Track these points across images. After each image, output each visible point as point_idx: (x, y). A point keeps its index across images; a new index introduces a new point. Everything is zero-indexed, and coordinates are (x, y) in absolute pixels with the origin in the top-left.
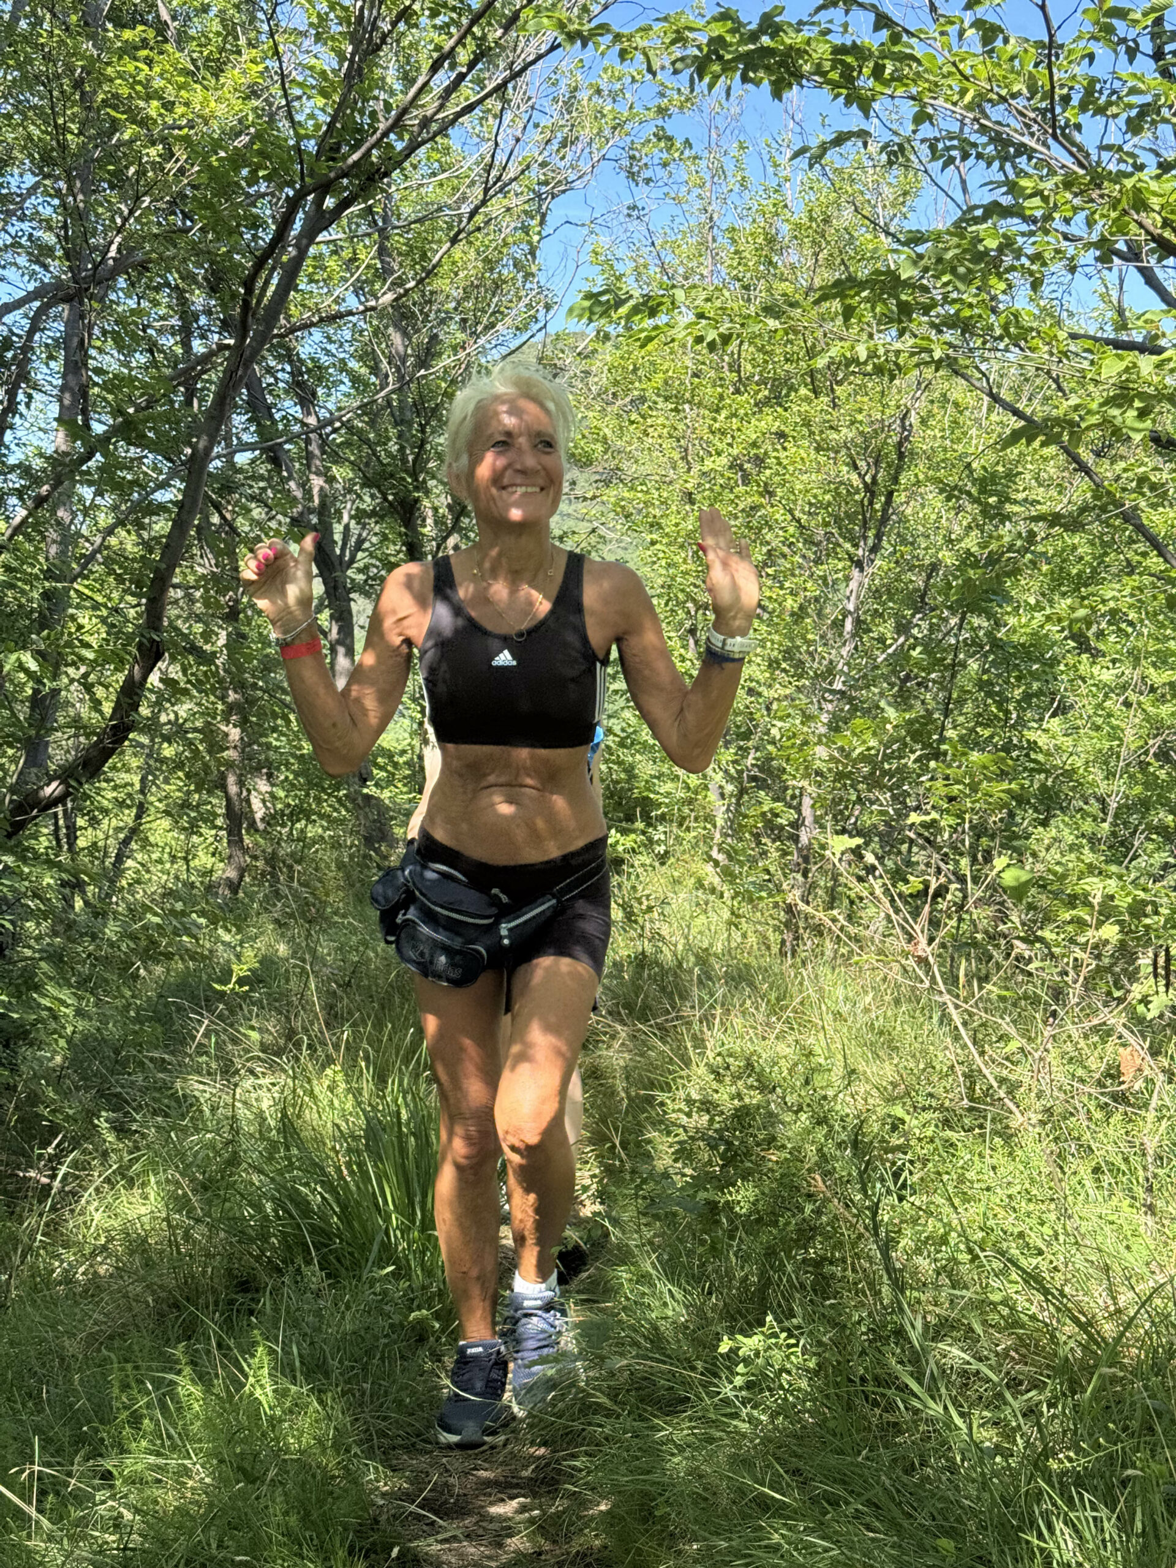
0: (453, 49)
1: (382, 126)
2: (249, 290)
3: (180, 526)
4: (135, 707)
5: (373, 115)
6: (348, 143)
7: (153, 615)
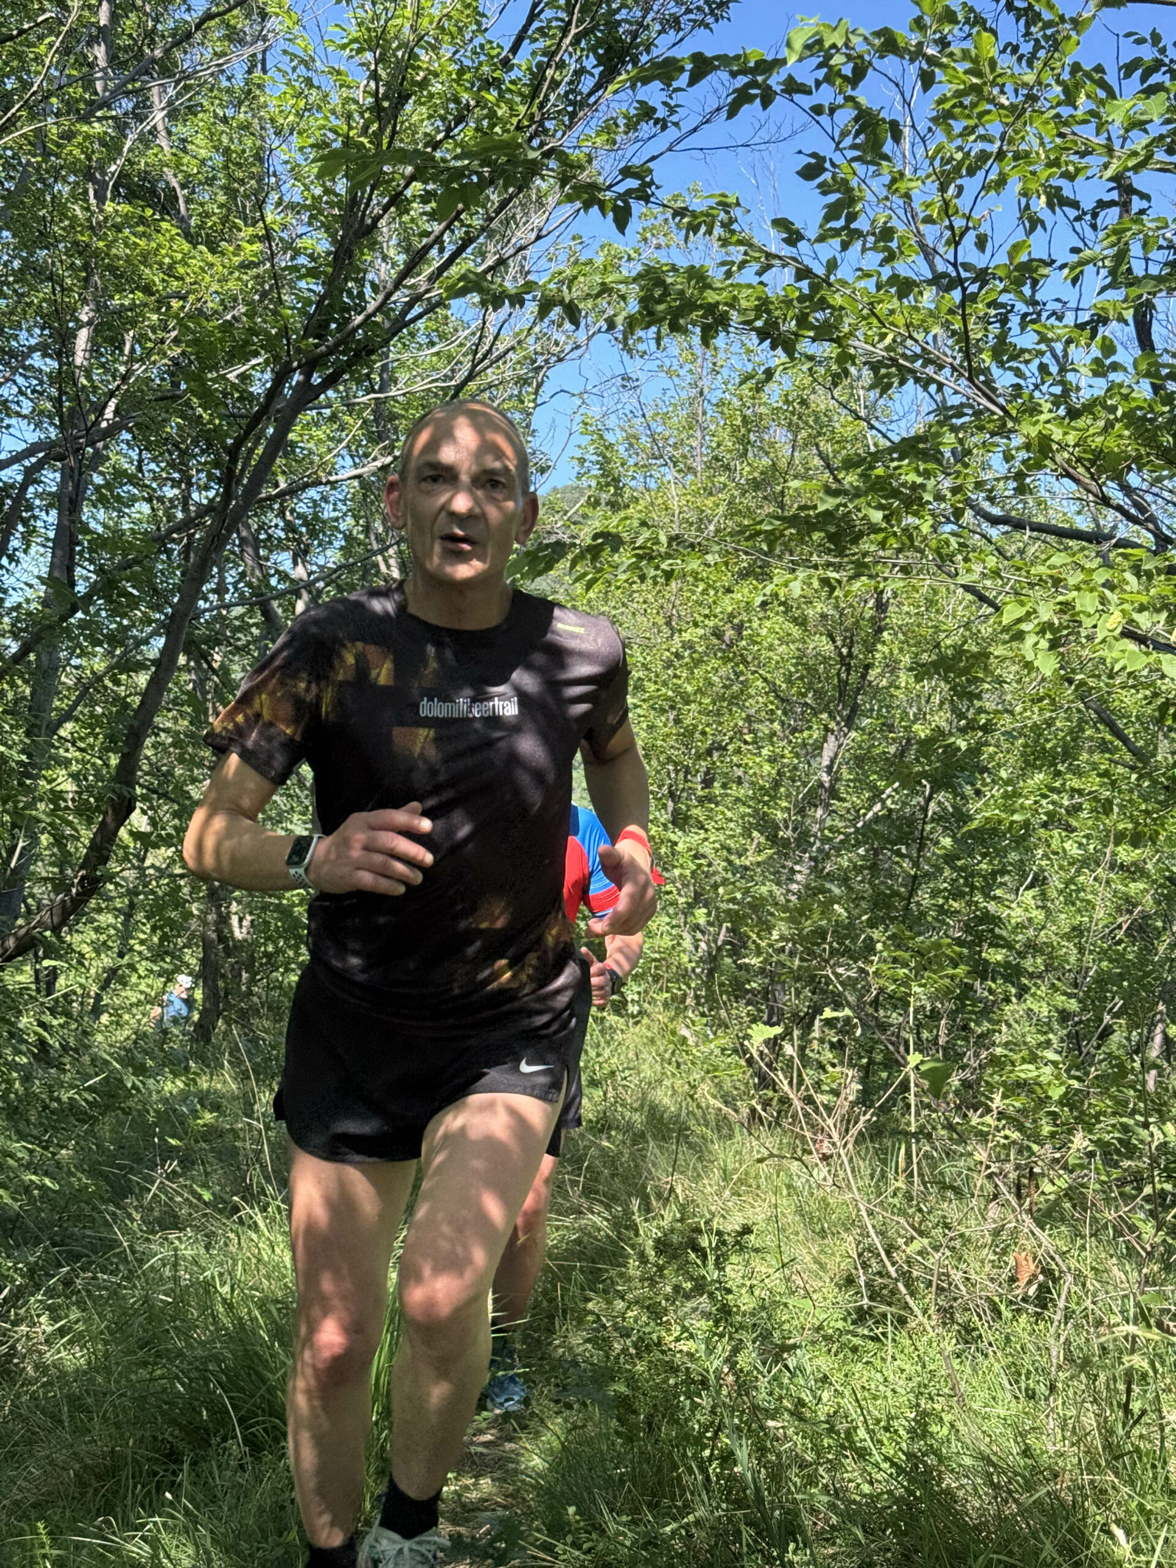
0: (442, 233)
1: (371, 307)
2: (234, 460)
3: (157, 685)
4: (105, 860)
5: (361, 295)
6: (335, 321)
7: (127, 773)
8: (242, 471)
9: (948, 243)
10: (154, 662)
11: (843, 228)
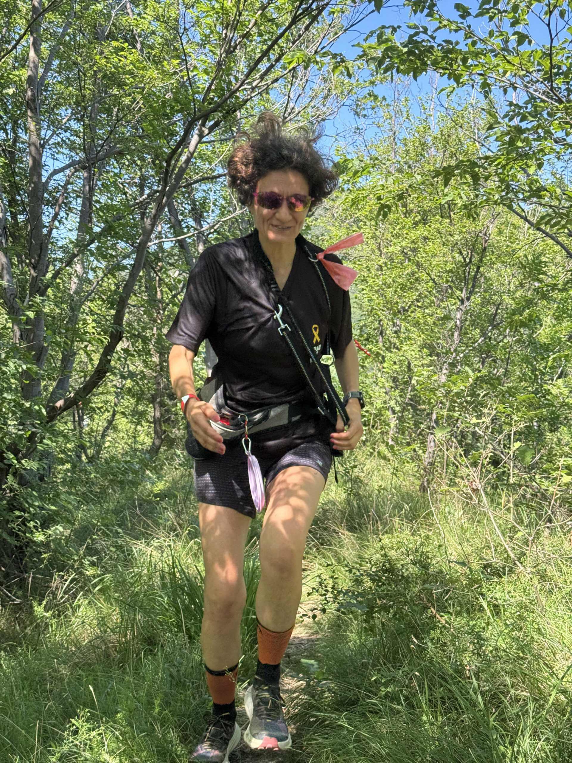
2: (169, 165)
3: (132, 276)
4: (109, 361)
7: (118, 318)
8: (173, 170)
9: (546, 13)
10: (131, 265)
11: (491, 8)
